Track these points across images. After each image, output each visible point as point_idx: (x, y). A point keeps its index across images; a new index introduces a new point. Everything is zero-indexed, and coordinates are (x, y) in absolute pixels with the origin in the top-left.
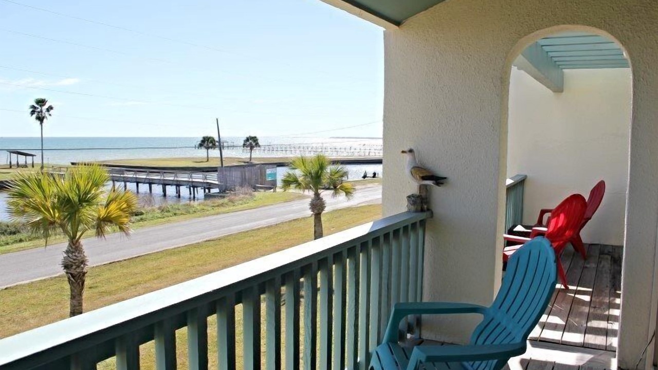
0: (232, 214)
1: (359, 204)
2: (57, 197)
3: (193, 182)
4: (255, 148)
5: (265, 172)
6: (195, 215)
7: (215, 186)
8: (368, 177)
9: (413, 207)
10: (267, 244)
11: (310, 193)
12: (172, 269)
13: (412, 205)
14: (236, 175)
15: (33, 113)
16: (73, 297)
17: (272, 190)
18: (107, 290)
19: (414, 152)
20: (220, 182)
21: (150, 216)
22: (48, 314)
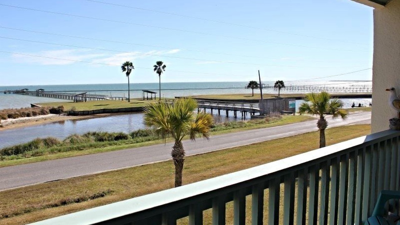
0: (268, 128)
1: (349, 124)
2: (170, 116)
3: (244, 108)
4: (282, 88)
5: (288, 103)
6: (245, 128)
7: (257, 111)
8: (355, 106)
9: (394, 127)
10: (289, 147)
11: (318, 117)
12: (231, 160)
13: (393, 125)
14: (270, 105)
15: (155, 69)
16: (177, 173)
17: (293, 114)
18: (195, 170)
19: (395, 90)
20: (260, 109)
21: (219, 128)
22: (163, 181)
